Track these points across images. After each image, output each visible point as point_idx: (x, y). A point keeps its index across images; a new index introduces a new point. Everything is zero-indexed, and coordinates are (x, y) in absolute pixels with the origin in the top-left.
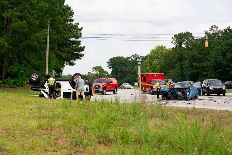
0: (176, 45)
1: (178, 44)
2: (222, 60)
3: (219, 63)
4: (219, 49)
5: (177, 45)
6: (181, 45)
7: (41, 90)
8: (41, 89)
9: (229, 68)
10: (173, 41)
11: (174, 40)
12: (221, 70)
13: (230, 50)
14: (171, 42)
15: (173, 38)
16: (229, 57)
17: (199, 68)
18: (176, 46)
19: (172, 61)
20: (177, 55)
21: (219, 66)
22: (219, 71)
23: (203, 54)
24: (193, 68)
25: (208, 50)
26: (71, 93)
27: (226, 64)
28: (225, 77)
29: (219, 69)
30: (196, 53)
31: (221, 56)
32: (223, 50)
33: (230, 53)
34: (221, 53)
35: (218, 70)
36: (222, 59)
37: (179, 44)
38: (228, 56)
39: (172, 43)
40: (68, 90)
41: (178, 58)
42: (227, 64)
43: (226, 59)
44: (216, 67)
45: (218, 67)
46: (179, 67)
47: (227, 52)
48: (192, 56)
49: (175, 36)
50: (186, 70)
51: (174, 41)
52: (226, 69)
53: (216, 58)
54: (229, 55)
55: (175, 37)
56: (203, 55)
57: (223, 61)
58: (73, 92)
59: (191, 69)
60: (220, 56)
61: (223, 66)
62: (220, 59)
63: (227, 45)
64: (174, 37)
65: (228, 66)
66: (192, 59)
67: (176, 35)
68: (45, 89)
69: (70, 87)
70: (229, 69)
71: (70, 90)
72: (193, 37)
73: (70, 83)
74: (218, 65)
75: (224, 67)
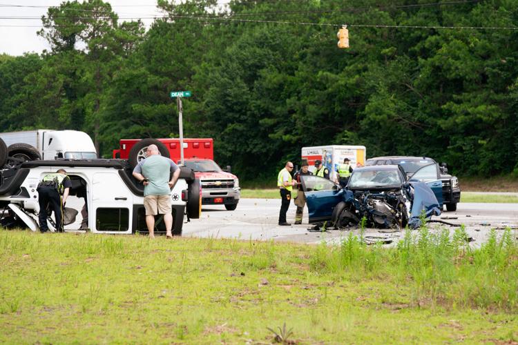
0: (56, 43)
1: (60, 40)
2: (244, 93)
3: (235, 101)
4: (234, 57)
5: (58, 44)
6: (73, 42)
7: (9, 202)
8: (8, 198)
9: (269, 118)
10: (45, 29)
11: (47, 26)
12: (240, 127)
13: (269, 59)
14: (38, 33)
15: (43, 18)
16: (270, 81)
17: (152, 119)
18: (55, 46)
19: (45, 97)
20: (61, 79)
21: (232, 111)
22: (235, 130)
23: (168, 74)
24: (128, 120)
25: (182, 61)
26: (126, 211)
27: (258, 107)
28: (255, 150)
29: (233, 123)
30: (143, 70)
31: (241, 78)
32: (248, 59)
33: (272, 70)
34: (238, 69)
35: (230, 127)
36: (246, 89)
37: (65, 39)
38: (265, 78)
39: (40, 36)
40: (116, 199)
41: (66, 86)
42: (262, 105)
43: (258, 89)
44: (225, 115)
45: (230, 115)
46: (70, 119)
47: (262, 67)
48: (127, 81)
49: (52, 11)
50: (107, 128)
51: (47, 30)
52: (260, 122)
53: (224, 86)
54: (269, 77)
55: (50, 15)
56: (167, 78)
57: (249, 97)
58: (135, 206)
59: (123, 125)
60: (238, 80)
61: (249, 113)
62: (239, 89)
63: (261, 43)
64: (47, 16)
65: (267, 114)
66: (124, 89)
67: (56, 10)
68: (25, 199)
69: (124, 190)
70: (269, 121)
71: (125, 199)
72: (114, 18)
73: (121, 173)
74: (231, 109)
75: (253, 115)
